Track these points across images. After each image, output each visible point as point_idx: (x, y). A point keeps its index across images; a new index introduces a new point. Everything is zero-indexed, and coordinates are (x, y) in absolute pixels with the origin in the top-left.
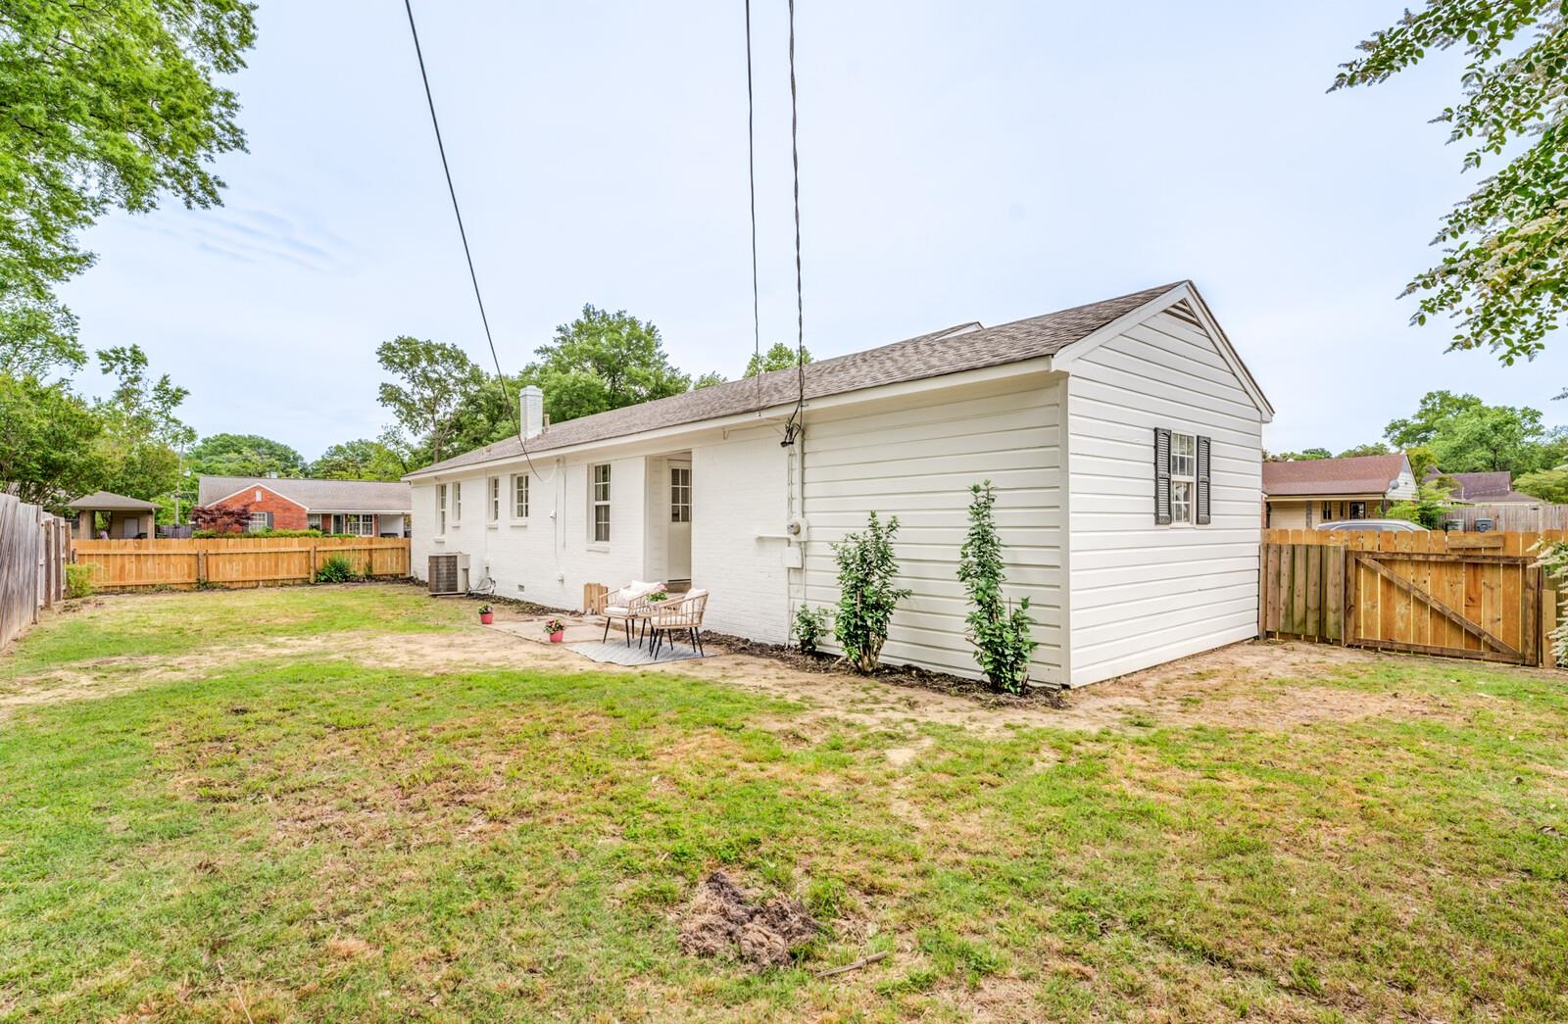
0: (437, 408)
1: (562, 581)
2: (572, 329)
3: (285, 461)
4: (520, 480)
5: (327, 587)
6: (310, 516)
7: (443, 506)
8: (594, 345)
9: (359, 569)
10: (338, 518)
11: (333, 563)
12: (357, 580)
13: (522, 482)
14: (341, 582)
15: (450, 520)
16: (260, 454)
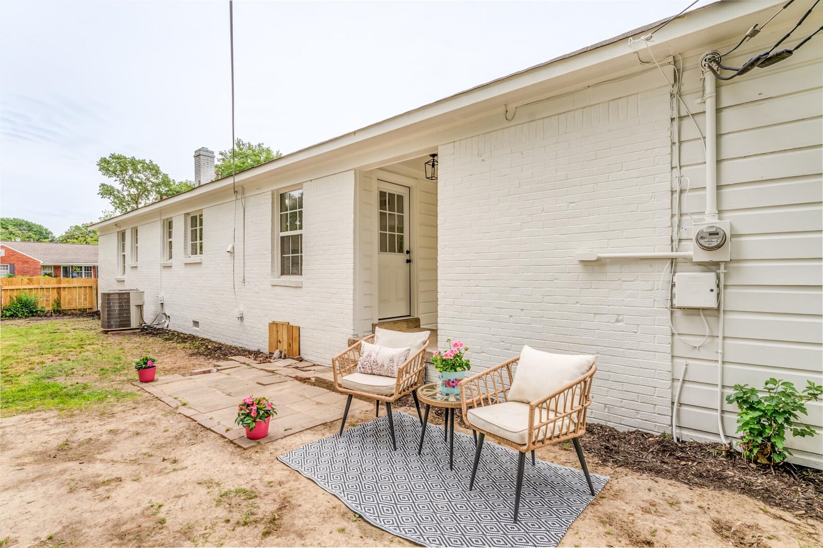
0: (140, 201)
1: (241, 318)
2: (229, 154)
3: (40, 235)
4: (194, 219)
5: (13, 322)
6: (44, 267)
7: (123, 251)
8: (243, 163)
9: (48, 305)
10: (65, 268)
11: (20, 300)
12: (43, 315)
13: (196, 221)
14: (26, 317)
15: (129, 262)
16: (20, 230)
